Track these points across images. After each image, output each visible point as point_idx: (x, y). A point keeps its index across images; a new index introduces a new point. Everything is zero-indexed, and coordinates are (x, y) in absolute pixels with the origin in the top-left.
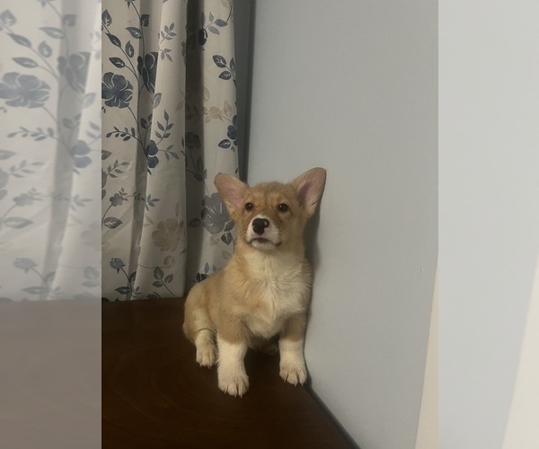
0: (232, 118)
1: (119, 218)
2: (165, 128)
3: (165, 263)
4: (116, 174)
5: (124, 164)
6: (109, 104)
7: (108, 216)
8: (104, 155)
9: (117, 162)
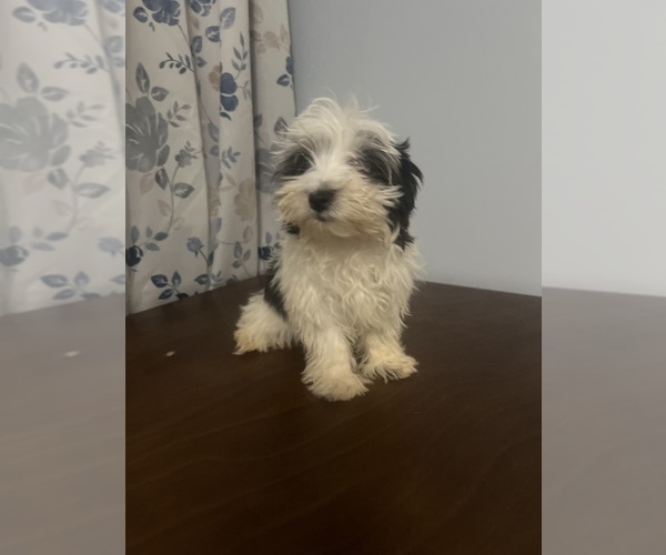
0: (288, 46)
1: (189, 182)
2: (242, 56)
3: (245, 236)
4: (177, 122)
5: (186, 107)
6: (157, 18)
7: (176, 181)
8: (161, 94)
9: (176, 104)
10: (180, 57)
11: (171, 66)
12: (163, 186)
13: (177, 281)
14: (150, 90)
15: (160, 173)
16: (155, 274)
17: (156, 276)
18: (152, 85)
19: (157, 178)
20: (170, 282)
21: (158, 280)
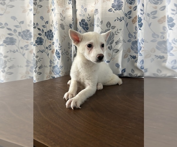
1: (118, 49)
5: (120, 30)
6: (115, 10)
7: (114, 49)
8: (114, 27)
9: (118, 29)
10: (121, 17)
11: (118, 20)
12: (110, 50)
14: (111, 27)
15: (110, 46)
19: (109, 48)
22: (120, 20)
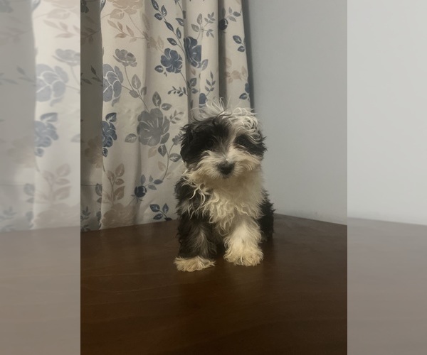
0: (247, 78)
1: (179, 153)
2: (211, 83)
4: (175, 121)
5: (181, 113)
6: (169, 70)
7: (171, 153)
8: (167, 107)
9: (176, 112)
11: (175, 93)
12: (163, 155)
13: (166, 210)
14: (161, 105)
15: (162, 148)
16: (152, 203)
17: (153, 205)
18: (163, 102)
19: (160, 150)
20: (161, 209)
21: (154, 208)
22: (178, 93)
